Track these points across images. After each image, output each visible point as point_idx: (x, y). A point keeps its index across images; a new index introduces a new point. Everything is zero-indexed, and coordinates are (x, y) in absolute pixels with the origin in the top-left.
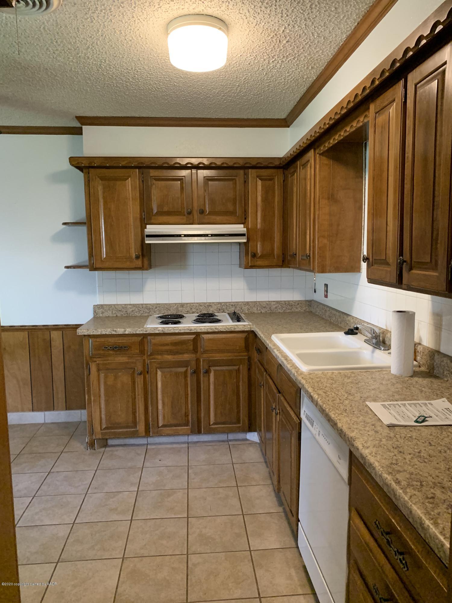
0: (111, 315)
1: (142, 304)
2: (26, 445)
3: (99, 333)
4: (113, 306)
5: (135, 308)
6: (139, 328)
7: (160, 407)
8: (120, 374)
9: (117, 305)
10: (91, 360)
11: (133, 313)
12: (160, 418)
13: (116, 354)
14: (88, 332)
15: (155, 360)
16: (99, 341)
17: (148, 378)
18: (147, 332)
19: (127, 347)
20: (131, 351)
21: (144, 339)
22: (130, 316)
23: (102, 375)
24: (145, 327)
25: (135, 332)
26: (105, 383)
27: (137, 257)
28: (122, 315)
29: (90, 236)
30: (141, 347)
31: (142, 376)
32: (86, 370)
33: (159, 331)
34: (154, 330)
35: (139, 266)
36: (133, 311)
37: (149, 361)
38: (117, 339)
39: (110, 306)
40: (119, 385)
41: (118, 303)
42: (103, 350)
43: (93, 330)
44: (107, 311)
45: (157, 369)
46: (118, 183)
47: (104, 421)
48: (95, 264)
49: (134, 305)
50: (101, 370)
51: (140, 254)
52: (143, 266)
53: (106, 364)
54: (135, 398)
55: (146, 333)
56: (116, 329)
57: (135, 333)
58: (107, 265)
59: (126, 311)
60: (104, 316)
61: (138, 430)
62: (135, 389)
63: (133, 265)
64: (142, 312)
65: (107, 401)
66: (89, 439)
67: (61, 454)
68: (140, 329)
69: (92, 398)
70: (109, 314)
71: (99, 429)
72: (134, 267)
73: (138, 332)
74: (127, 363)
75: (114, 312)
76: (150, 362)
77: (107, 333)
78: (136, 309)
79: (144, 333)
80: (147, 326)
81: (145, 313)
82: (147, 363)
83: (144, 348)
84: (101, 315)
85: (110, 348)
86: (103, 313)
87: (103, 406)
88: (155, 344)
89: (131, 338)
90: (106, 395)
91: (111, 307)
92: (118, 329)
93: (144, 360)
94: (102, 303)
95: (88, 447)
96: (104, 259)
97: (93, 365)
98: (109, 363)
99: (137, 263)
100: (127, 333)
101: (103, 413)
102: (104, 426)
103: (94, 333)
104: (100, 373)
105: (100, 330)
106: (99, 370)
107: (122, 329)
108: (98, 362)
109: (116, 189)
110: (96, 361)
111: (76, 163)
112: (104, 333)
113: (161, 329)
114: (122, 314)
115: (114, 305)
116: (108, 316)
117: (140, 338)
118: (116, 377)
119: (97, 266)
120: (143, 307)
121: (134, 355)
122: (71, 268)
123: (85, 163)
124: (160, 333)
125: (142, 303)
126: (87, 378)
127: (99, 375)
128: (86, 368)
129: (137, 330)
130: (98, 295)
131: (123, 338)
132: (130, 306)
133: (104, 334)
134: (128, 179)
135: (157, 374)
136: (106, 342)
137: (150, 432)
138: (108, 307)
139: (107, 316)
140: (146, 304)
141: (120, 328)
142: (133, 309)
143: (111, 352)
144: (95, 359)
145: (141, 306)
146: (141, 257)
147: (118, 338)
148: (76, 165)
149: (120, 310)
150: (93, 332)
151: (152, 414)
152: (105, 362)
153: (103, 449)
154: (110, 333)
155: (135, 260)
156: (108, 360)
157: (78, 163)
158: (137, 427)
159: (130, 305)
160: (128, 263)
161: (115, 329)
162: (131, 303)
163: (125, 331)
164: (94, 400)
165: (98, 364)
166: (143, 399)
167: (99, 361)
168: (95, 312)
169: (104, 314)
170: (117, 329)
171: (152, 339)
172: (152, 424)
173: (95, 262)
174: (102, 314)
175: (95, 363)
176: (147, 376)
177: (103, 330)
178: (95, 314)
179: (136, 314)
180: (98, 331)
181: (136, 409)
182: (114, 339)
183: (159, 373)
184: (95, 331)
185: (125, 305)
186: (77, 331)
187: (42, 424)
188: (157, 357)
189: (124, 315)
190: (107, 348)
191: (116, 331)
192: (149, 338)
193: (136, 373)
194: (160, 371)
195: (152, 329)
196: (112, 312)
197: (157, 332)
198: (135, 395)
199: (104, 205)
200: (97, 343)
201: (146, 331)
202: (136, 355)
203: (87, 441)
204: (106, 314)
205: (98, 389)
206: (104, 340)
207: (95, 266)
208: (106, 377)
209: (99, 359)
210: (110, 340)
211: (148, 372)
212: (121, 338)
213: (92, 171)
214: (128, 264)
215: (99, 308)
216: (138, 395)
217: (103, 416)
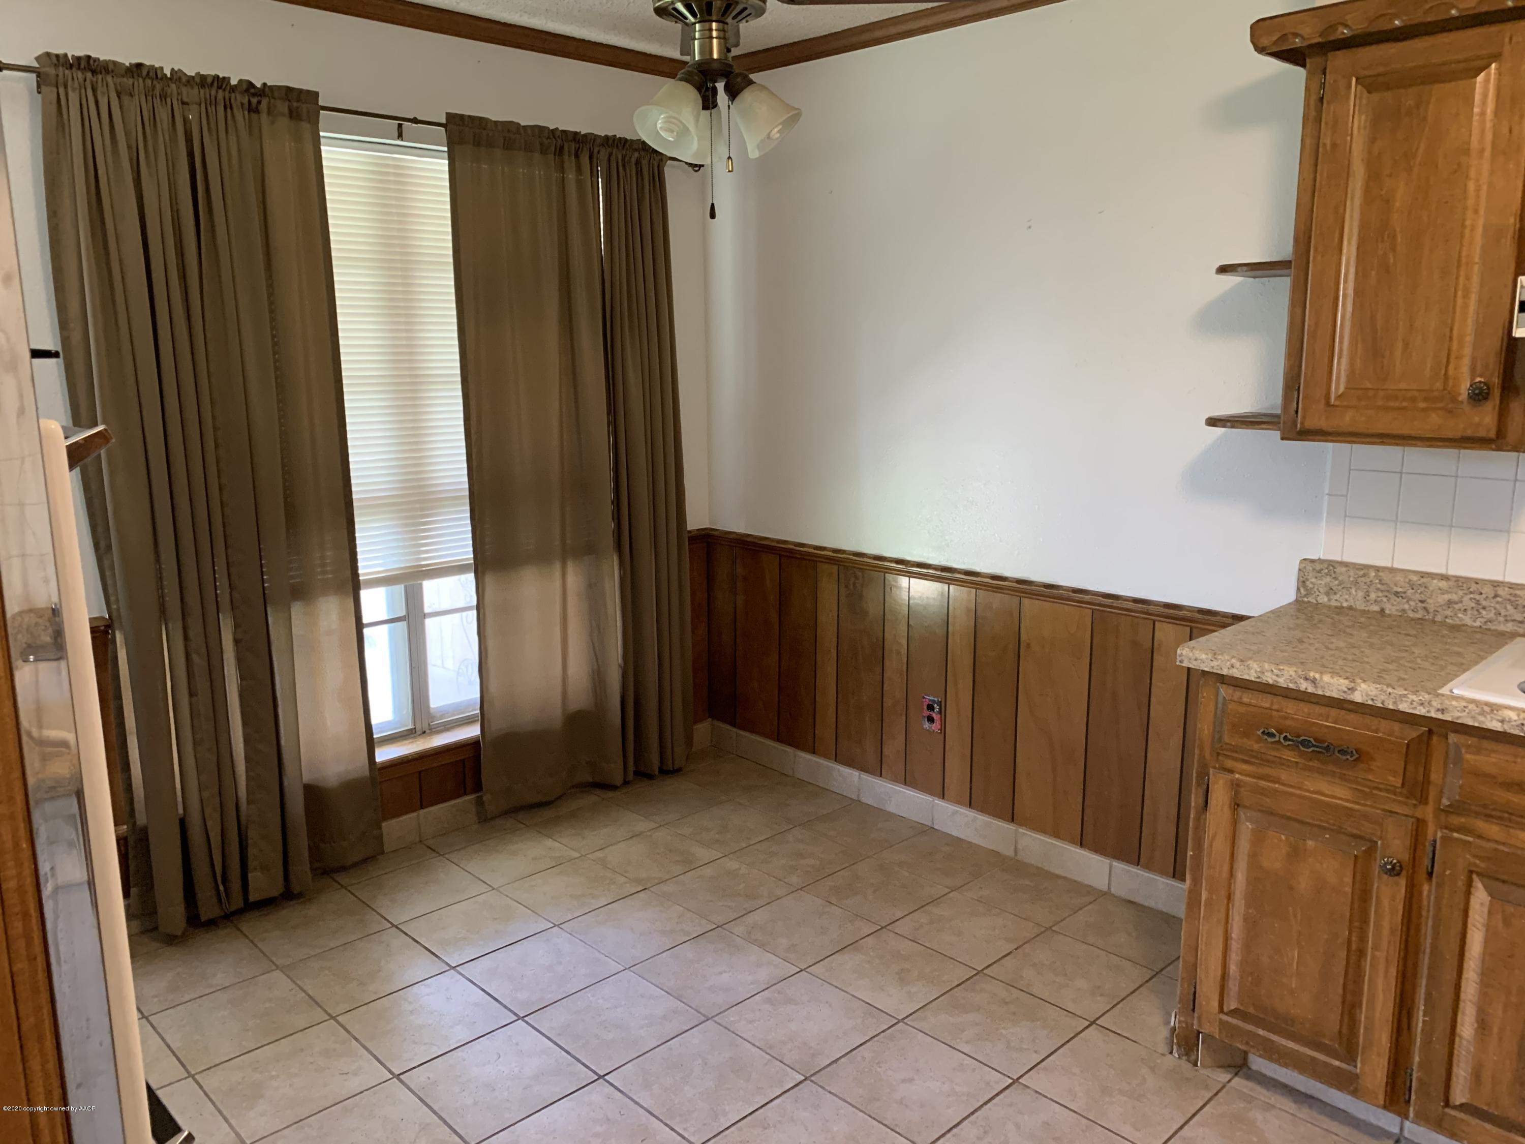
0: (1360, 605)
1: (1496, 584)
2: (1016, 949)
3: (1252, 676)
4: (1373, 574)
5: (1461, 593)
6: (1415, 693)
7: (1467, 1028)
8: (1310, 843)
9: (1392, 570)
10: (1217, 760)
11: (1448, 612)
12: (1462, 1073)
13: (1307, 768)
14: (1215, 663)
15: (1471, 839)
16: (1249, 705)
17: (1429, 896)
18: (1447, 717)
19: (1352, 754)
20: (1370, 770)
21: (1435, 739)
22: (1434, 622)
23: (1247, 827)
24: (1444, 691)
25: (1395, 703)
26: (1253, 857)
27: (1479, 395)
28: (1404, 610)
29: (1299, 311)
30: (1410, 767)
31: (1403, 882)
32: (1196, 789)
33: (1502, 721)
34: (1483, 713)
35: (1482, 433)
36: (1450, 603)
37: (1439, 834)
38: (1317, 709)
39: (1361, 573)
40: (1304, 884)
41: (1395, 566)
42: (1259, 740)
43: (1234, 661)
44: (1348, 589)
45: (1474, 876)
46: (1438, 89)
47: (1233, 986)
48: (1304, 417)
49: (1461, 582)
50: (1245, 807)
51: (1496, 380)
52: (1501, 433)
53: (1263, 792)
54: (1361, 953)
55: (1440, 716)
56: (1317, 676)
57: (1391, 707)
58: (1347, 420)
59: (1422, 602)
60: (1334, 603)
61: (1357, 1076)
62: (1365, 921)
63: (1457, 428)
64: (1492, 615)
65: (1251, 924)
66: (1180, 1022)
67: (1087, 1027)
68: (1414, 697)
69: (1204, 895)
70: (1354, 598)
71: (1215, 1004)
72: (1459, 435)
73: (1403, 707)
74: (1349, 812)
75: (1373, 596)
76: (1442, 838)
77: (1282, 682)
78: (1466, 599)
79: (1433, 714)
80: (1456, 691)
81: (1501, 619)
82: (1430, 837)
83: (1426, 775)
84: (1323, 599)
85: (1285, 738)
86: (1330, 591)
87: (1237, 931)
88: (1477, 774)
89: (1374, 722)
90: (1252, 899)
91: (1364, 575)
92: (1327, 678)
93: (1420, 824)
94: (1335, 556)
95: (1175, 1047)
96: (1339, 397)
97: (1221, 782)
98: (1276, 790)
99: (1477, 419)
100: (1357, 697)
101: (1235, 957)
102: (1232, 1004)
103: (1235, 673)
104: (1243, 816)
105: (1255, 666)
106: (1236, 805)
107: (1342, 681)
108: (1237, 776)
109: (1425, 119)
110: (1231, 771)
111: (1275, 38)
112: (1269, 678)
113: (1513, 715)
114: (1406, 607)
115: (1378, 569)
116: (1350, 608)
117: (1413, 733)
118: (1296, 853)
119: (1310, 424)
120: (1496, 596)
121: (1380, 790)
122: (1224, 426)
123: (1310, 34)
124: (1504, 734)
125: (1499, 578)
126: (1198, 819)
127: (1235, 823)
128: (1198, 785)
129: (1405, 696)
130: (1324, 524)
131: (1343, 712)
132: (1443, 584)
133: (1271, 682)
134: (1488, 66)
135: (1468, 894)
136: (1274, 713)
137: (1408, 1102)
138: (1352, 573)
139: (1345, 604)
140: (1512, 586)
141: (1334, 673)
142: (1454, 597)
143: (1289, 755)
144: (1229, 763)
145: (1488, 590)
146: (1497, 393)
147: (1324, 710)
148: (1275, 49)
149: (1397, 594)
150: (1233, 666)
151: (1427, 1042)
152: (1263, 783)
153: (1223, 1076)
154: (1291, 686)
155: (1466, 407)
156: (1277, 781)
157: (1283, 38)
158: (1355, 1061)
159: (1445, 577)
160: (1435, 419)
161: (1312, 674)
162: (1451, 572)
163: (1352, 690)
164: (1209, 902)
165: (1238, 785)
166: (1393, 971)
167: (1243, 772)
168: (1302, 583)
169: (1337, 597)
170: (1321, 673)
171: (1468, 747)
172: (1420, 1080)
173: (1304, 409)
174: (1327, 594)
175: (1229, 776)
176: (1426, 888)
177: (1266, 666)
178: (1302, 590)
179: (1461, 620)
180: (1249, 668)
181: (1361, 994)
182: (1305, 708)
183: (1480, 897)
184: (1238, 664)
185: (1423, 575)
186: (1179, 651)
187: (1101, 891)
188: (1481, 825)
189: (1411, 614)
190: (1273, 735)
191: (1314, 681)
192: (1453, 738)
193: (1379, 861)
194: (1486, 887)
195: (1471, 706)
196: (1367, 594)
197: (1495, 725)
198: (1363, 939)
199: (1367, 190)
200: (1242, 709)
201: (1442, 711)
202: (1387, 791)
203: (1172, 1024)
204: (1342, 599)
205: (1226, 868)
206: (1267, 705)
207: (1302, 423)
208: (1258, 839)
209: (1245, 767)
210: (1289, 707)
211: (1430, 874)
212: (1334, 712)
213: (1339, 60)
214: (1435, 421)
215: (1320, 571)
216: (1376, 948)
217: (1233, 968)
